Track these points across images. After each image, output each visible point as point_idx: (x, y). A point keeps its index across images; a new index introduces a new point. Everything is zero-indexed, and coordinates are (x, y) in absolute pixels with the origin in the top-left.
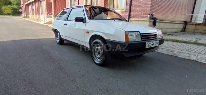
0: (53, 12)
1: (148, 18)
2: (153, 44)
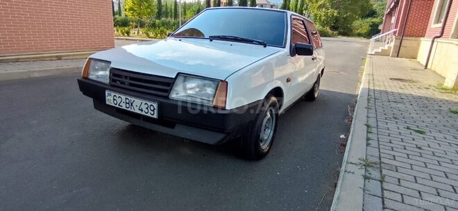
0: (398, 28)
2: (132, 105)
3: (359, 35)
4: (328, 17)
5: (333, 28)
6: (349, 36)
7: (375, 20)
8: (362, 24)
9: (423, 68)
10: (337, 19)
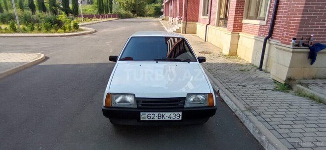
0: (183, 17)
1: (291, 46)
2: (163, 116)
3: (150, 16)
4: (128, 4)
5: (133, 12)
6: (144, 16)
7: (156, 5)
8: (150, 8)
9: (204, 41)
10: (134, 6)
